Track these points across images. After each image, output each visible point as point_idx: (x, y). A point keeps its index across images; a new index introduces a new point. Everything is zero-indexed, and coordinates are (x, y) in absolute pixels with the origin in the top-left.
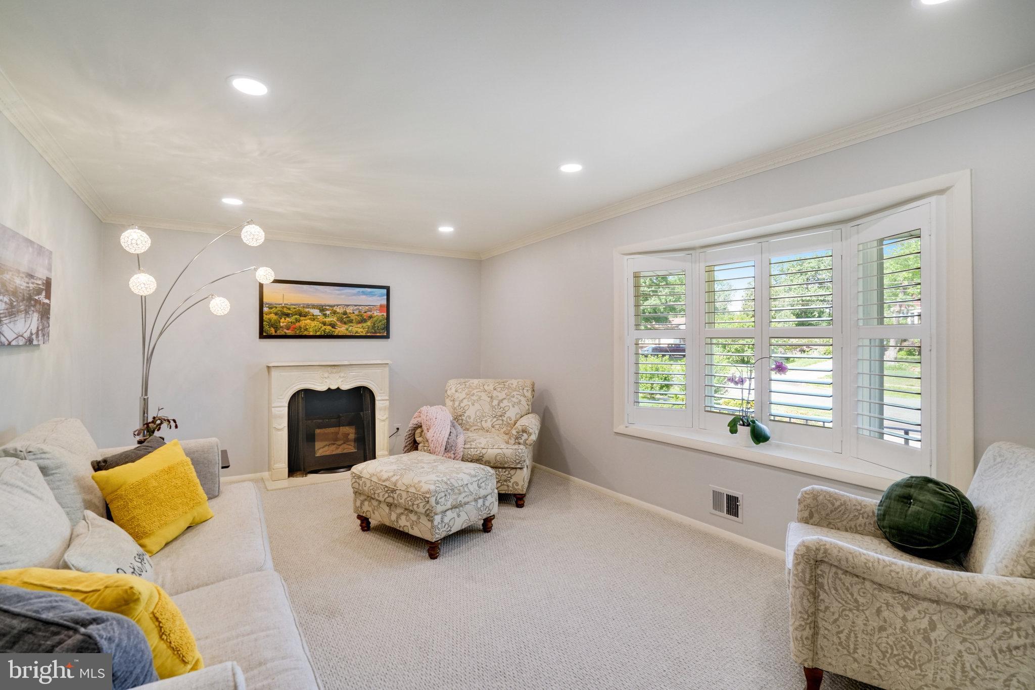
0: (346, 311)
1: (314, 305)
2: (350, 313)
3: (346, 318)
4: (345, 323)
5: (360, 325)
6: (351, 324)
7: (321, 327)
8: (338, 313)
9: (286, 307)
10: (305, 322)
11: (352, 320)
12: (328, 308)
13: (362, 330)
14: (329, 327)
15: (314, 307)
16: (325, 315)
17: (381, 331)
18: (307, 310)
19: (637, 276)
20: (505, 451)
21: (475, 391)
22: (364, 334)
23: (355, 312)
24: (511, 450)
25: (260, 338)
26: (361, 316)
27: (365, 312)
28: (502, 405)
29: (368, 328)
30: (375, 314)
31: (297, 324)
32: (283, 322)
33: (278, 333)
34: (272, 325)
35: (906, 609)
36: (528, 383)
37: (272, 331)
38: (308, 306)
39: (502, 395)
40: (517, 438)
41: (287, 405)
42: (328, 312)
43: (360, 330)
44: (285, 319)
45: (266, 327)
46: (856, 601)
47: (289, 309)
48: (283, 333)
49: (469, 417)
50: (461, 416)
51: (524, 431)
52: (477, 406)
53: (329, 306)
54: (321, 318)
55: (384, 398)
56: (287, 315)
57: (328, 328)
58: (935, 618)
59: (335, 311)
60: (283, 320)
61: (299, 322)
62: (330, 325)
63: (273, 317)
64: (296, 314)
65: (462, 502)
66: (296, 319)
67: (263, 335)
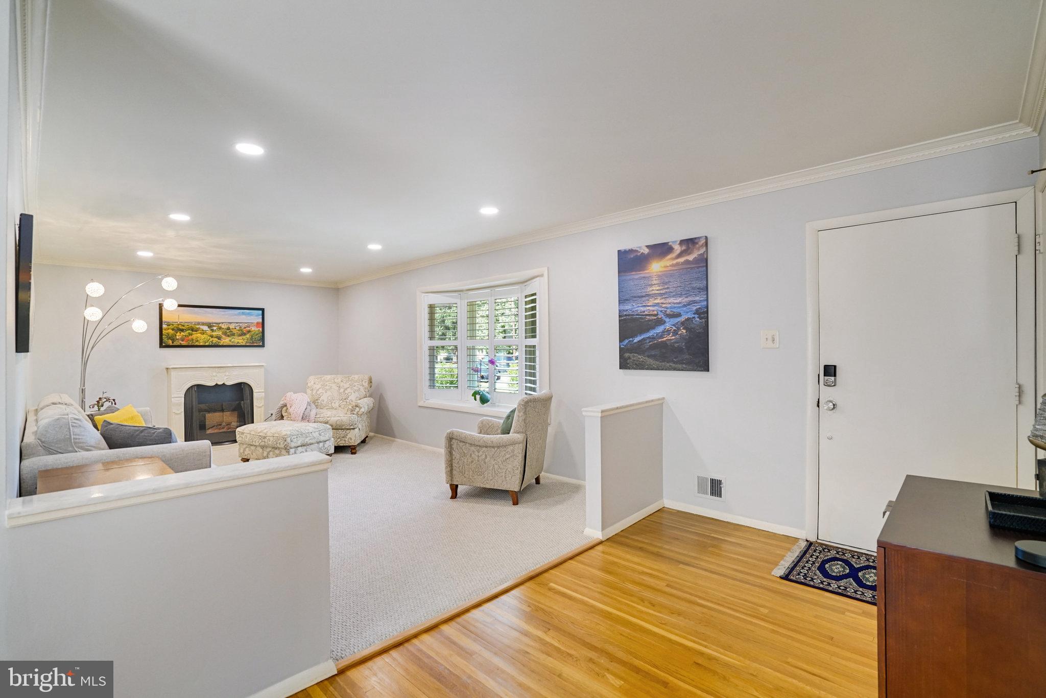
0: (229, 327)
2: (233, 329)
3: (229, 332)
4: (228, 336)
5: (240, 338)
6: (233, 337)
7: (209, 339)
8: (223, 329)
9: (181, 325)
10: (196, 335)
11: (234, 334)
12: (214, 325)
13: (242, 341)
14: (216, 339)
15: (203, 324)
16: (212, 330)
17: (259, 341)
18: (198, 326)
19: (432, 307)
21: (327, 383)
22: (244, 344)
23: (236, 328)
25: (160, 347)
26: (242, 330)
27: (245, 328)
28: (346, 392)
29: (247, 339)
30: (253, 329)
31: (190, 337)
32: (179, 335)
33: (175, 344)
34: (169, 338)
35: (479, 452)
36: (367, 377)
37: (170, 342)
38: (199, 324)
39: (347, 385)
40: (352, 411)
41: (184, 396)
42: (215, 328)
43: (240, 341)
44: (180, 333)
45: (165, 340)
46: (464, 452)
47: (184, 326)
48: (178, 344)
49: (323, 401)
50: (317, 400)
51: (357, 406)
52: (329, 393)
53: (215, 323)
54: (209, 332)
55: (260, 391)
56: (182, 330)
58: (486, 453)
59: (221, 327)
60: (178, 334)
61: (191, 335)
62: (217, 337)
63: (171, 332)
64: (189, 330)
65: (309, 442)
66: (189, 333)
67: (162, 345)
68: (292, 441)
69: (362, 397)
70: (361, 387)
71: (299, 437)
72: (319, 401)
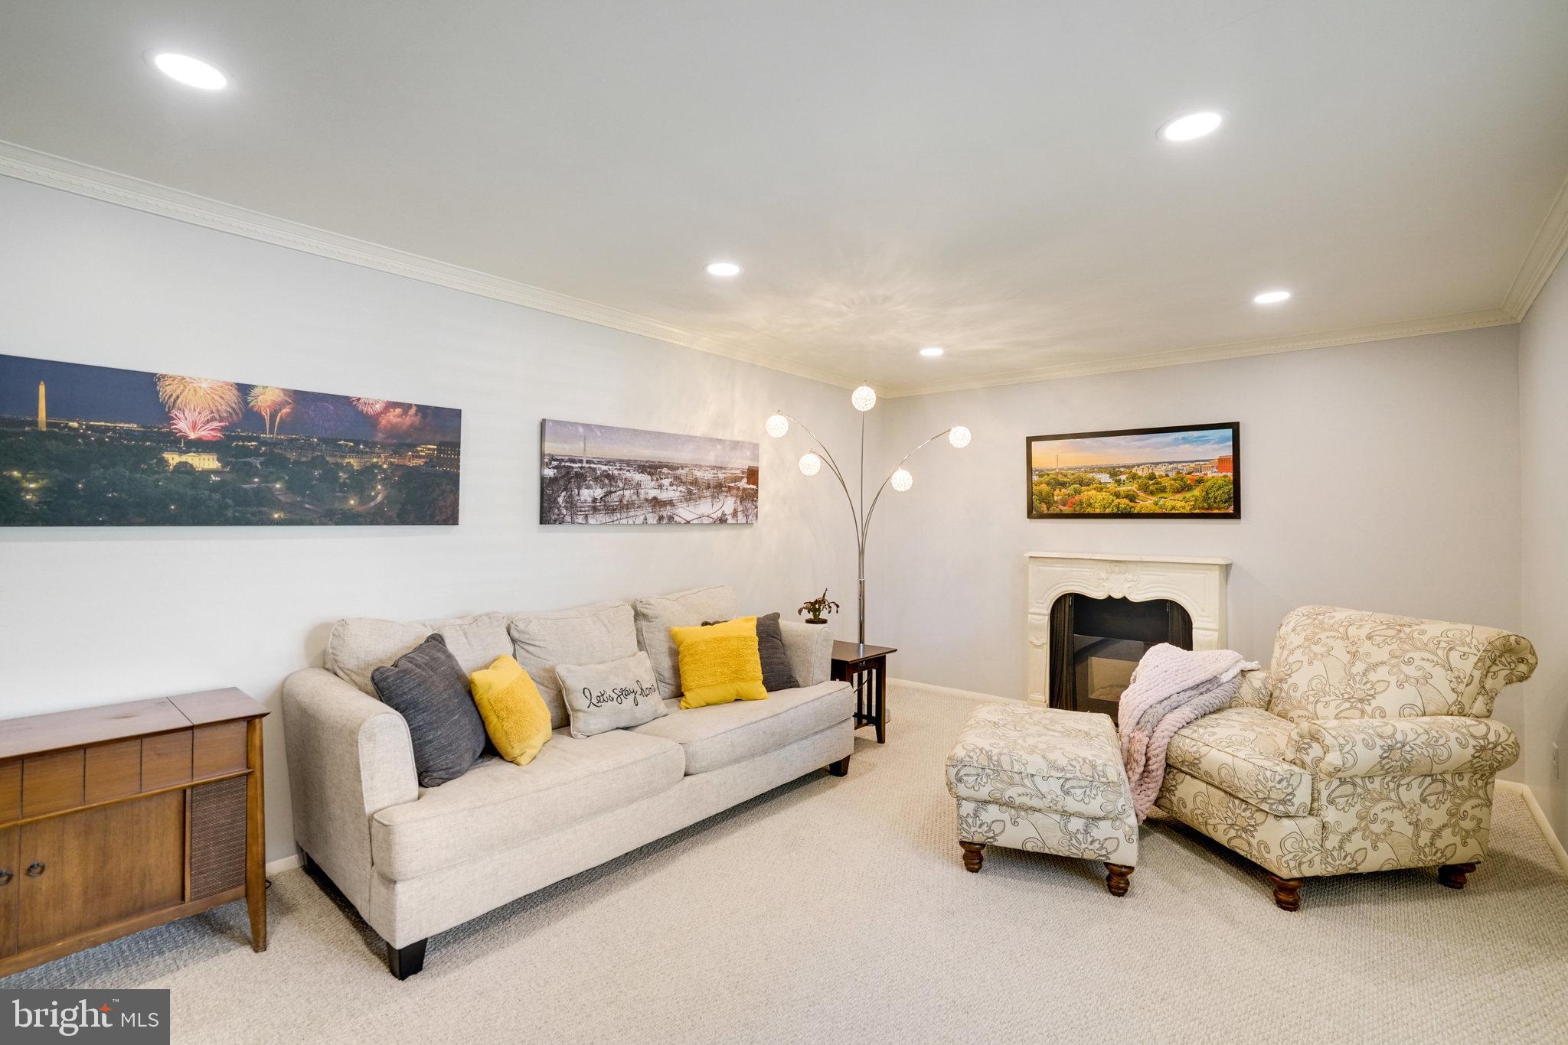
0: (1153, 474)
1: (1100, 468)
2: (1162, 477)
3: (1154, 484)
4: (1152, 493)
5: (1179, 496)
6: (1164, 495)
7: (1113, 501)
8: (1140, 477)
9: (1061, 474)
10: (1088, 494)
11: (1165, 487)
12: (1122, 470)
13: (1183, 504)
14: (1126, 501)
15: (1101, 470)
16: (1119, 482)
17: (1225, 505)
18: (1091, 475)
20: (1239, 763)
21: (1323, 636)
22: (1187, 510)
23: (1170, 474)
24: (1251, 766)
25: (1029, 517)
26: (1182, 479)
27: (1189, 473)
29: (1196, 500)
30: (1210, 475)
31: (1077, 498)
32: (1058, 495)
33: (1052, 511)
34: (1042, 500)
37: (1044, 508)
38: (1092, 470)
39: (1380, 654)
41: (1048, 613)
42: (1123, 477)
43: (1179, 504)
44: (1060, 491)
45: (1036, 503)
47: (1066, 476)
48: (1057, 511)
51: (1314, 738)
53: (1123, 467)
54: (1112, 486)
56: (1063, 485)
57: (1124, 502)
59: (1136, 474)
60: (1057, 492)
61: (1079, 493)
62: (1127, 497)
63: (1045, 488)
64: (1075, 483)
65: (1018, 801)
66: (1075, 489)
67: (1032, 513)
68: (960, 780)
69: (1431, 708)
70: (1439, 674)
71: (988, 776)
72: (1285, 686)
